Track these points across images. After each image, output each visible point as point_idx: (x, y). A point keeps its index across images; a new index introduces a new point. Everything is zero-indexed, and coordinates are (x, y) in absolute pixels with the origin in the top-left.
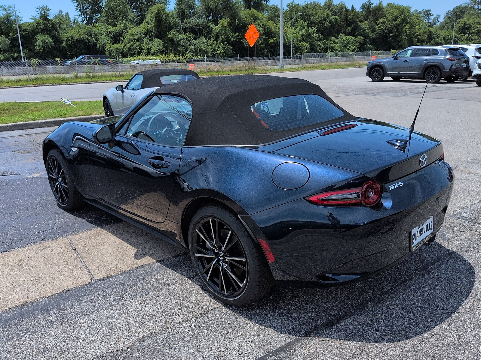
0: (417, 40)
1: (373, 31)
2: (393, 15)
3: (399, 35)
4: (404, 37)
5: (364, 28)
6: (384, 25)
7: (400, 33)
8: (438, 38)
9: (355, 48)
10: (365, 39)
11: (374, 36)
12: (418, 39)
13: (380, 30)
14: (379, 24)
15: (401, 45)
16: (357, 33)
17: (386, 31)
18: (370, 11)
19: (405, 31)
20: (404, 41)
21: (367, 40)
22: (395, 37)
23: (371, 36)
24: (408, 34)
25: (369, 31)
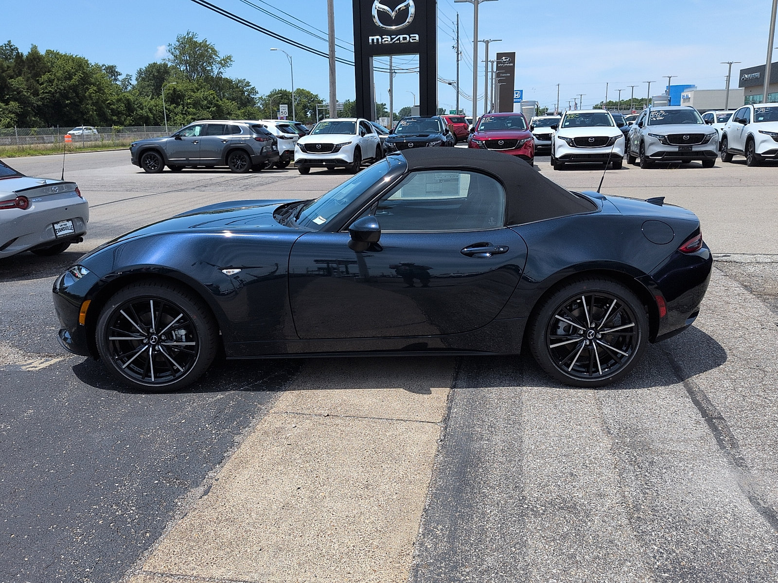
0: (110, 111)
1: (36, 93)
2: (65, 71)
3: (81, 101)
4: (89, 106)
5: (18, 88)
6: (52, 85)
7: (82, 99)
8: (142, 109)
9: (9, 123)
10: (25, 107)
11: (40, 103)
12: (112, 110)
13: (46, 93)
14: (42, 84)
15: (87, 119)
16: (8, 96)
17: (57, 95)
18: (22, 61)
19: (90, 96)
20: (91, 113)
21: (29, 109)
22: (74, 105)
23: (33, 103)
24: (95, 101)
25: (29, 94)
